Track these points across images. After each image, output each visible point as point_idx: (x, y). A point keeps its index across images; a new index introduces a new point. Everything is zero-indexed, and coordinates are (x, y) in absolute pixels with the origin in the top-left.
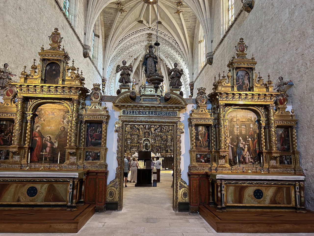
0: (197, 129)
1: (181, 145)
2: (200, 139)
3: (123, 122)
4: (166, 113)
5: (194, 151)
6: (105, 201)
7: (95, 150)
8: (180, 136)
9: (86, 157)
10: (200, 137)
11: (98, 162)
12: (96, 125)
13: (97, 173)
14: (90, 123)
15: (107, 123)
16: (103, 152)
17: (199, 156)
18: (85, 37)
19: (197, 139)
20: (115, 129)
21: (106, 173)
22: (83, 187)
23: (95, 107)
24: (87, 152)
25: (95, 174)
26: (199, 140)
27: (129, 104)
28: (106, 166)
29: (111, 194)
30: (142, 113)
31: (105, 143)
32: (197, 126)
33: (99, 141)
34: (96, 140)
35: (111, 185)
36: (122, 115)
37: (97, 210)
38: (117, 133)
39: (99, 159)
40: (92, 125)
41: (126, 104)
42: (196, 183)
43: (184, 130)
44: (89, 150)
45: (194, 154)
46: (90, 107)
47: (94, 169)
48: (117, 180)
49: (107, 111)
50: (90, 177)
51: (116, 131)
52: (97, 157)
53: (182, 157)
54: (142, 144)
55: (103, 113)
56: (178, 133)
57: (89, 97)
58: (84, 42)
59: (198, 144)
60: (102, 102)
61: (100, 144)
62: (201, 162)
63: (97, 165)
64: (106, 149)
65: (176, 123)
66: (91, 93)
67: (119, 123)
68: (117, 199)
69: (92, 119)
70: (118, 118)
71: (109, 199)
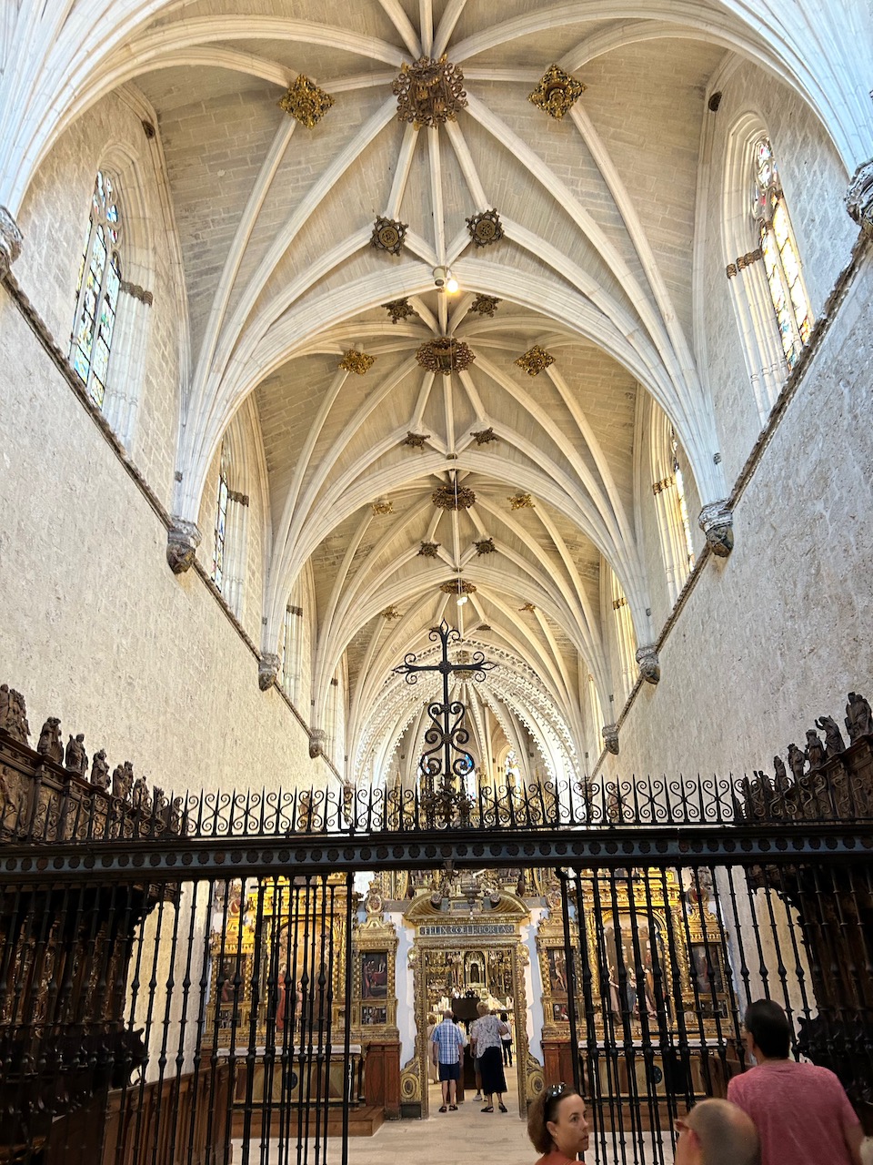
0: (551, 957)
1: (526, 988)
2: (558, 974)
3: (422, 948)
4: (496, 929)
5: (547, 999)
6: (400, 1101)
7: (378, 1004)
8: (523, 971)
9: (364, 1018)
10: (557, 971)
11: (384, 1027)
12: (377, 957)
13: (383, 1047)
14: (368, 954)
15: (395, 952)
16: (391, 1007)
17: (558, 1009)
18: (313, 710)
19: (553, 975)
20: (408, 962)
21: (397, 1047)
22: (363, 1073)
23: (375, 925)
24: (364, 1008)
25: (380, 1048)
26: (556, 977)
27: (431, 917)
28: (397, 1033)
29: (408, 1086)
30: (454, 930)
31: (394, 991)
32: (550, 950)
33: (384, 987)
34: (377, 985)
35: (407, 1069)
36: (419, 935)
37: (388, 1117)
38: (412, 971)
39: (384, 1021)
40: (370, 956)
41: (425, 917)
42: (555, 1060)
43: (529, 960)
44: (369, 1005)
45: (549, 1005)
46: (365, 925)
47: (377, 1040)
48: (418, 1059)
49: (394, 931)
50: (371, 1054)
51: (411, 967)
52: (381, 1018)
53: (528, 1011)
54: (460, 967)
55: (388, 934)
56: (519, 965)
57: (362, 906)
58: (312, 722)
59: (555, 986)
60: (385, 914)
61: (385, 991)
62: (563, 1019)
63: (382, 1032)
64: (396, 1001)
65: (513, 946)
66: (367, 899)
67: (415, 952)
68: (418, 1098)
69: (370, 946)
70: (412, 942)
71: (406, 1097)
